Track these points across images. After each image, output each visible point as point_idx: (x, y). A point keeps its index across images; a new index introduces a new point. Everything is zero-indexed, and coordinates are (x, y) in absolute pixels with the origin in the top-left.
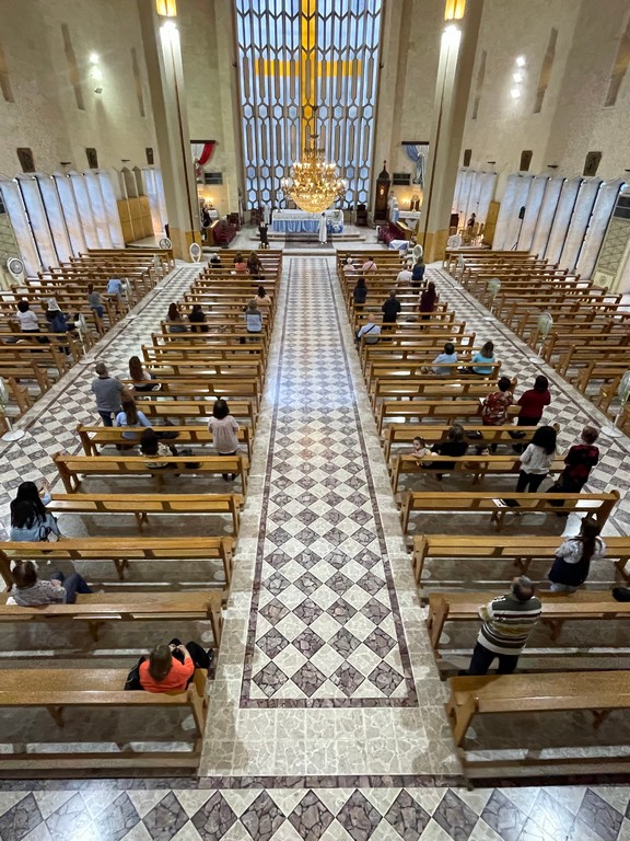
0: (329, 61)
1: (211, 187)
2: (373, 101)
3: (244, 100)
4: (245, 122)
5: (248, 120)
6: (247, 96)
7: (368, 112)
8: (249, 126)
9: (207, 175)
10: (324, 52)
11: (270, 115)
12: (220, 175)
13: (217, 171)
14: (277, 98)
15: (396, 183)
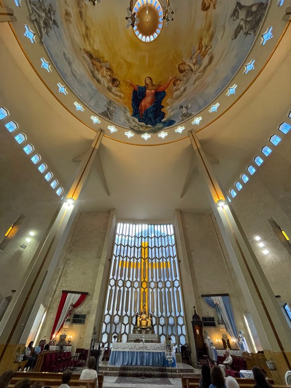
0: (154, 263)
1: (75, 325)
2: (178, 278)
3: (111, 277)
4: (110, 288)
5: (112, 287)
6: (113, 275)
7: (177, 284)
8: (111, 290)
9: (76, 316)
10: (152, 259)
11: (124, 285)
12: (85, 317)
13: (83, 313)
14: (129, 277)
15: (206, 325)
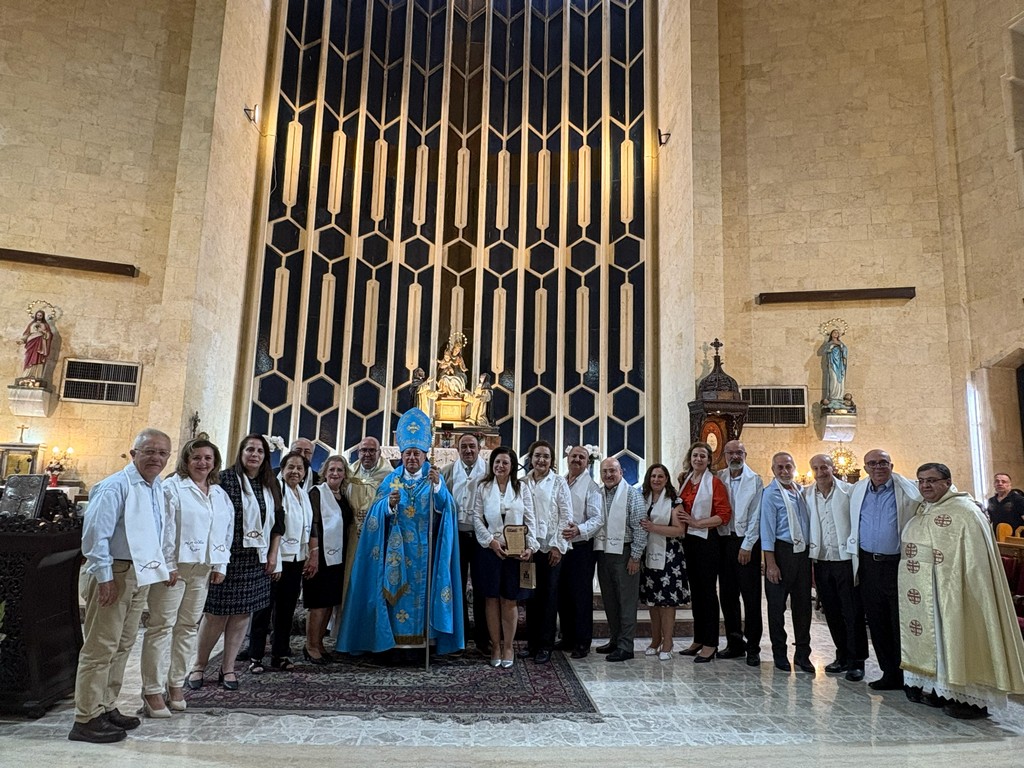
1: (81, 407)
9: (74, 369)
12: (130, 373)
13: (120, 360)
